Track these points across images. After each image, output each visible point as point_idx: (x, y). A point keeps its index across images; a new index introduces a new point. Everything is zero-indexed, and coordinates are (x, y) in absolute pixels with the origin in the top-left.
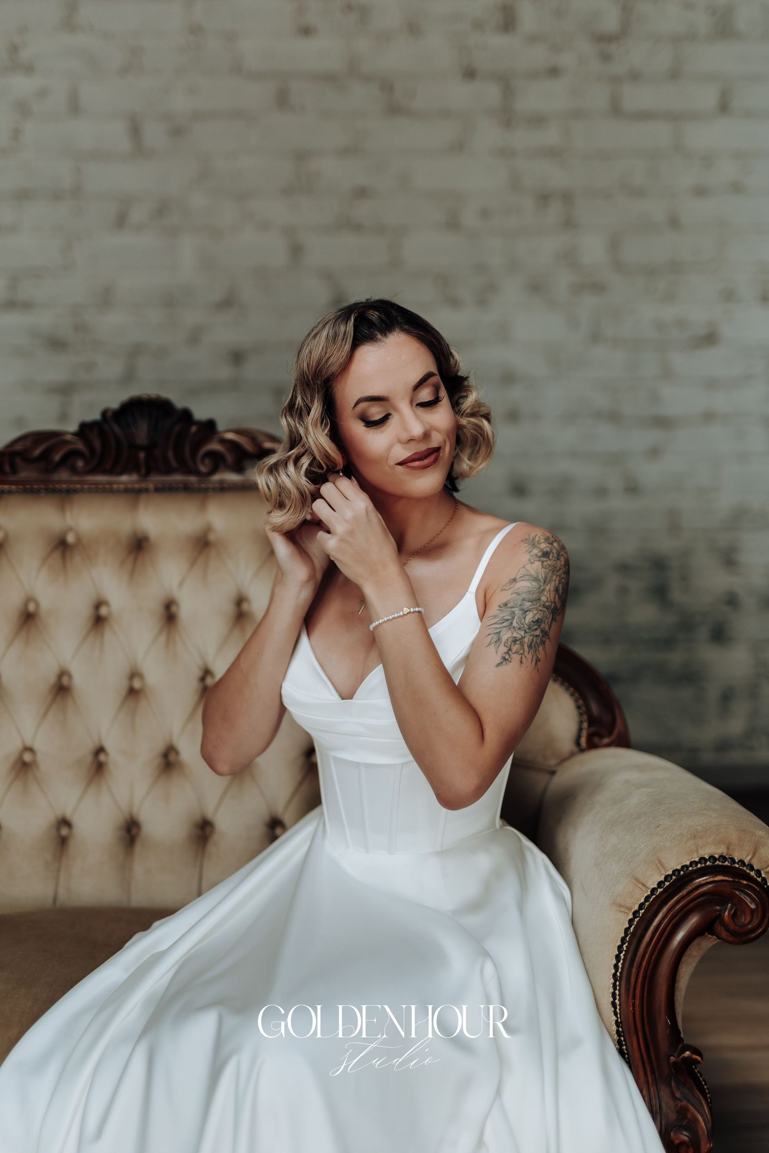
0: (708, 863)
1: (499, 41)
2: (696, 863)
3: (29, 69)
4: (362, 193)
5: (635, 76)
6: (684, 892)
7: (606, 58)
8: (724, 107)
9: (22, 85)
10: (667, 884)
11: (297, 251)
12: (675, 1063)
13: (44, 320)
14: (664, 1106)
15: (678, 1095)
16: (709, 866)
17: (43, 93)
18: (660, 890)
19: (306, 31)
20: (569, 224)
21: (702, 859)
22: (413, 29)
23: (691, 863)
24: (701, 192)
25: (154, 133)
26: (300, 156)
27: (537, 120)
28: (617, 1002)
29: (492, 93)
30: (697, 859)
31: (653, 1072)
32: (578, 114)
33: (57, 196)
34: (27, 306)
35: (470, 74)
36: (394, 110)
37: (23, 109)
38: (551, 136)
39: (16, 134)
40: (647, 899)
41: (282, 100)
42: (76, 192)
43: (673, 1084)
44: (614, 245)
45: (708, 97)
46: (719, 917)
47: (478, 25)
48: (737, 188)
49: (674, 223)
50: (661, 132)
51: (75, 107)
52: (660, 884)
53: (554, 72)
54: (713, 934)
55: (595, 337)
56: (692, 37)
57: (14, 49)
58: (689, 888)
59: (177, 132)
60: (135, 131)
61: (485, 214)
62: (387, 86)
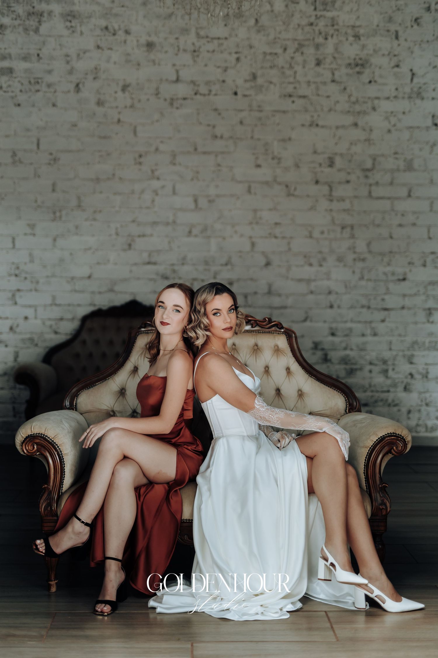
0: (390, 434)
1: (328, 170)
2: (386, 434)
3: (158, 179)
4: (276, 224)
5: (377, 183)
6: (384, 442)
7: (367, 177)
8: (409, 196)
9: (156, 184)
10: (379, 440)
11: (253, 244)
12: (381, 487)
13: (161, 269)
14: (378, 499)
15: (381, 496)
16: (390, 435)
17: (163, 187)
18: (377, 442)
19: (258, 166)
20: (353, 236)
21: (388, 434)
22: (297, 166)
23: (385, 435)
24: (400, 225)
25: (203, 202)
26: (255, 211)
27: (342, 199)
28: (365, 472)
29: (326, 189)
30: (387, 434)
31: (375, 490)
32: (356, 197)
33: (168, 224)
34: (155, 263)
35: (317, 182)
36: (289, 195)
37: (156, 192)
38: (347, 205)
39: (153, 201)
40: (373, 444)
41: (249, 191)
42: (174, 222)
43: (380, 493)
44: (369, 244)
45: (404, 192)
46: (393, 448)
47: (320, 165)
48: (414, 224)
49: (391, 237)
50: (386, 205)
51: (174, 193)
52: (377, 440)
53: (348, 182)
54: (391, 454)
55: (362, 278)
56: (398, 170)
57: (153, 171)
58: (385, 440)
59: (210, 201)
60: (196, 201)
61: (322, 233)
62: (287, 186)
